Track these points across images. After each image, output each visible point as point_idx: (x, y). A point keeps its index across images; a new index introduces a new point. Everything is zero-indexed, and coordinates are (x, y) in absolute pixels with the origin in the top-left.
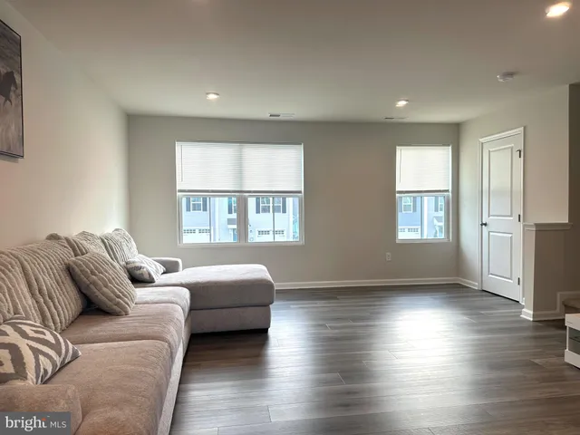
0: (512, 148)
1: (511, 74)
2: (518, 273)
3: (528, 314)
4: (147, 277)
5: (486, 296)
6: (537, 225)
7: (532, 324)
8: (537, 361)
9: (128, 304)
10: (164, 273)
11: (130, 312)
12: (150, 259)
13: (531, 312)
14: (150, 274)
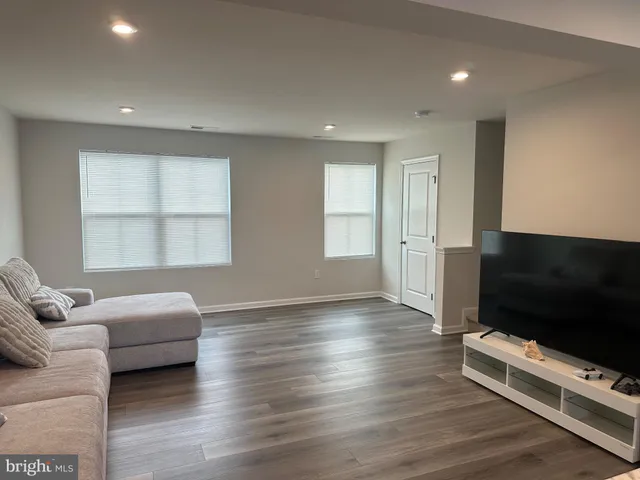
0: (428, 173)
1: (426, 112)
2: (431, 289)
3: (437, 329)
4: (56, 314)
5: (405, 310)
6: (446, 250)
7: (440, 338)
8: (440, 376)
9: (45, 354)
10: (74, 306)
11: (48, 363)
12: (56, 291)
13: (441, 328)
14: (60, 312)
